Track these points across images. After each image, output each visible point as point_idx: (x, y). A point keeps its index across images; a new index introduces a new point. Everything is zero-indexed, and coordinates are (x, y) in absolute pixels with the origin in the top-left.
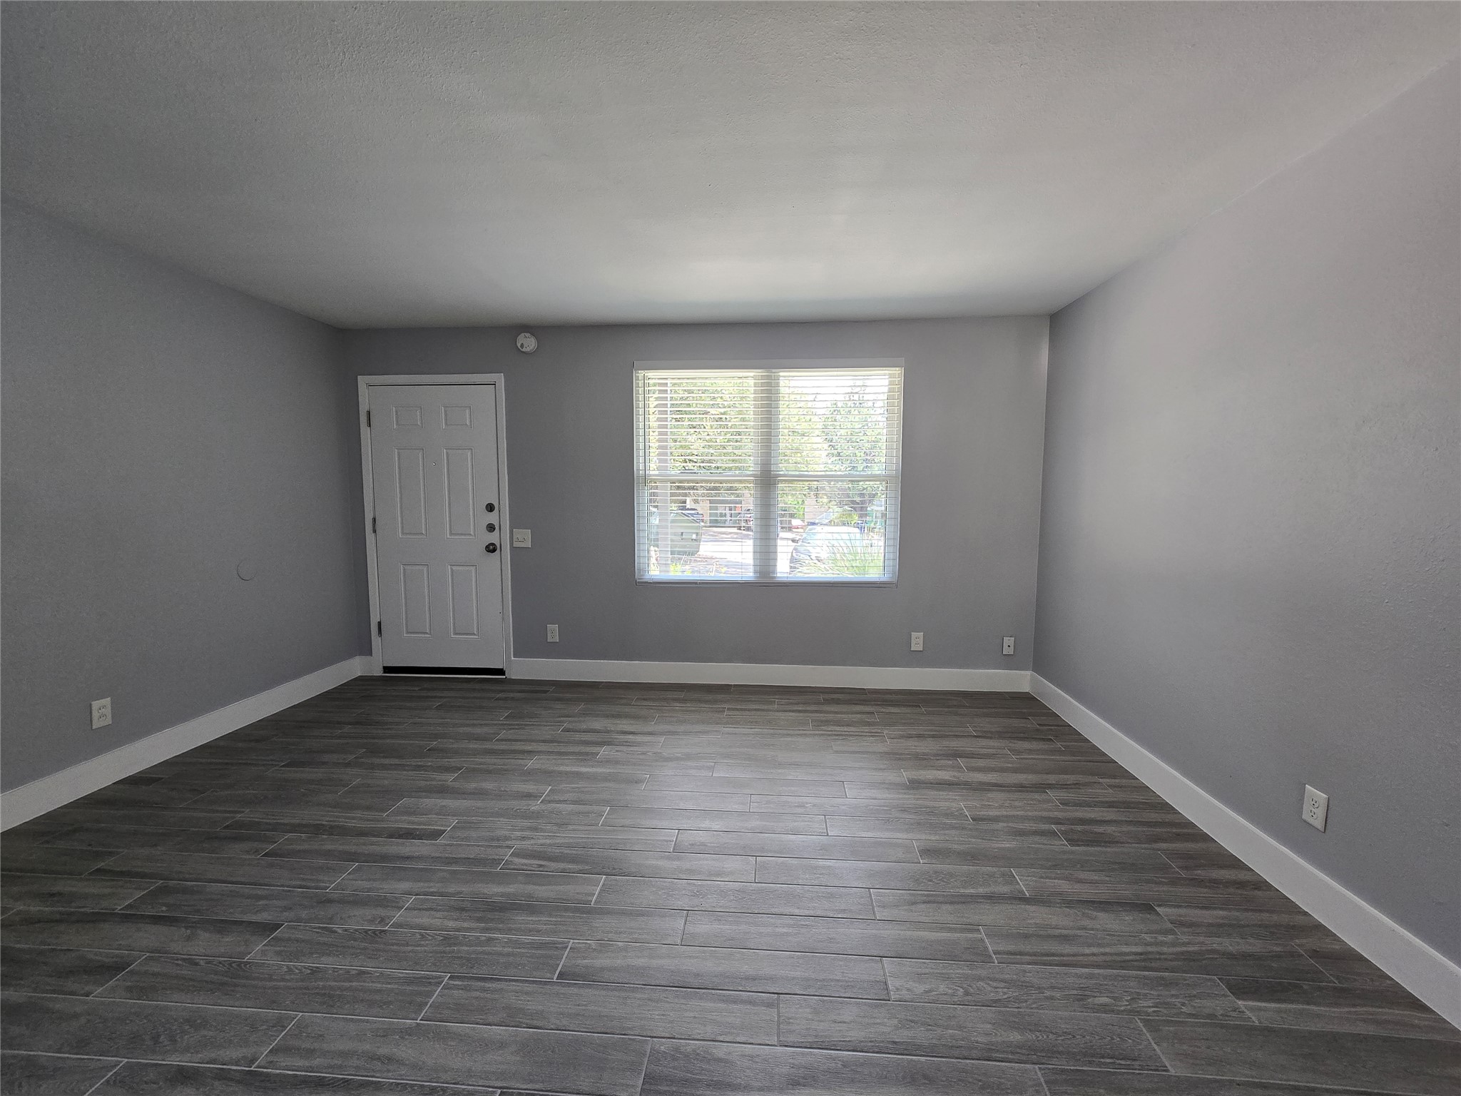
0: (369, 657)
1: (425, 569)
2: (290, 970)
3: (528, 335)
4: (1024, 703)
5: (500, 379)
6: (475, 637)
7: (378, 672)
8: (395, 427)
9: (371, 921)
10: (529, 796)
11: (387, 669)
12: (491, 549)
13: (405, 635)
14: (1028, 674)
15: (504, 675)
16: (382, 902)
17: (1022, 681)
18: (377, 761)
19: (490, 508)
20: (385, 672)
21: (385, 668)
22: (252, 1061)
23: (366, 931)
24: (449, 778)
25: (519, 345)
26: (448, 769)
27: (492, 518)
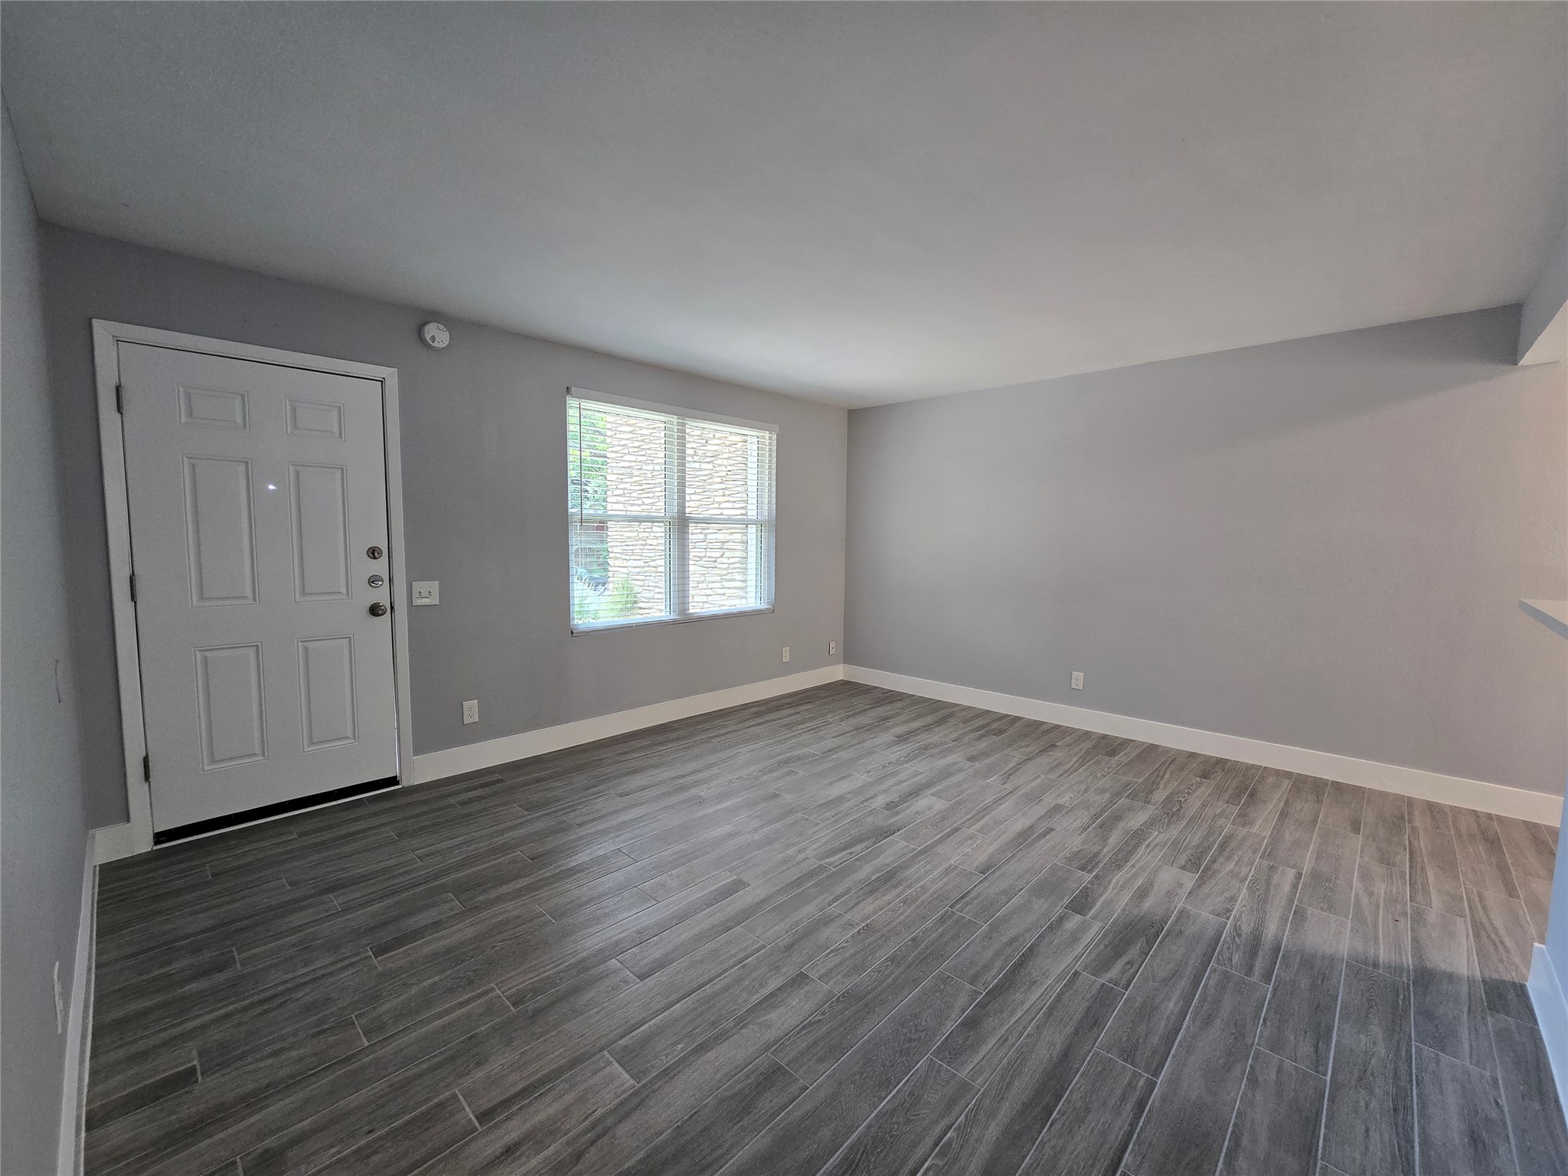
0: (121, 827)
1: (252, 652)
3: (441, 327)
4: (846, 690)
5: (390, 374)
6: (349, 741)
7: (144, 846)
8: (183, 420)
11: (160, 837)
12: (375, 610)
13: (206, 768)
14: (841, 667)
15: (398, 784)
17: (838, 672)
19: (373, 553)
20: (156, 843)
21: (156, 836)
25: (428, 338)
27: (380, 567)
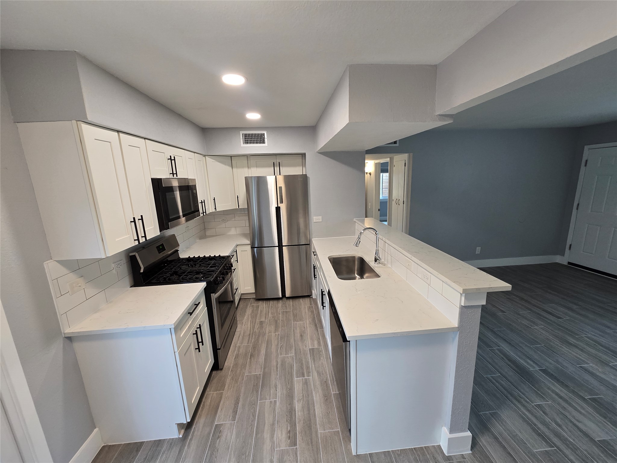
0: (562, 257)
1: (599, 228)
2: (505, 321)
7: (566, 263)
9: (528, 324)
10: (609, 327)
11: (569, 263)
13: (582, 252)
16: (534, 323)
18: (549, 291)
20: (568, 264)
21: (569, 262)
22: (494, 329)
23: (526, 325)
24: (575, 307)
26: (576, 304)
